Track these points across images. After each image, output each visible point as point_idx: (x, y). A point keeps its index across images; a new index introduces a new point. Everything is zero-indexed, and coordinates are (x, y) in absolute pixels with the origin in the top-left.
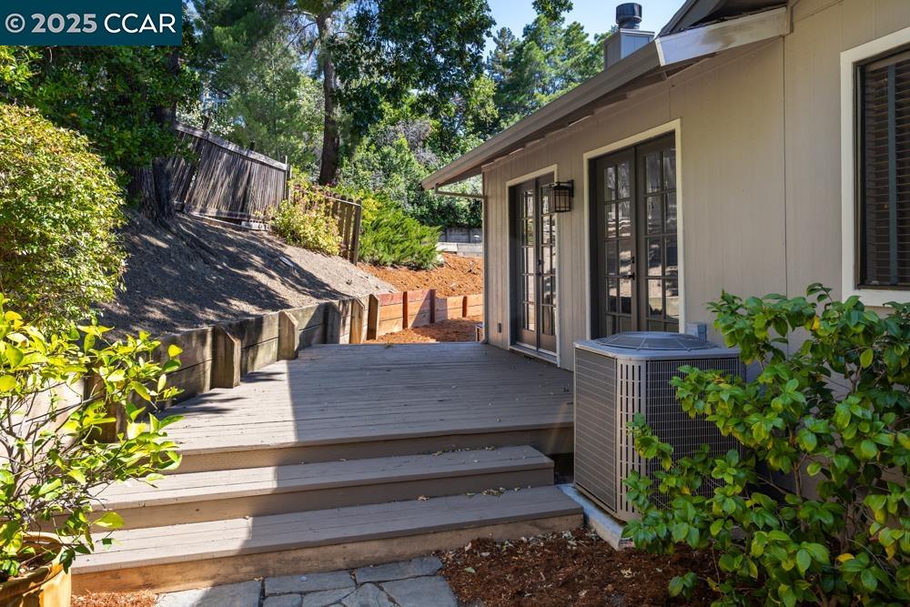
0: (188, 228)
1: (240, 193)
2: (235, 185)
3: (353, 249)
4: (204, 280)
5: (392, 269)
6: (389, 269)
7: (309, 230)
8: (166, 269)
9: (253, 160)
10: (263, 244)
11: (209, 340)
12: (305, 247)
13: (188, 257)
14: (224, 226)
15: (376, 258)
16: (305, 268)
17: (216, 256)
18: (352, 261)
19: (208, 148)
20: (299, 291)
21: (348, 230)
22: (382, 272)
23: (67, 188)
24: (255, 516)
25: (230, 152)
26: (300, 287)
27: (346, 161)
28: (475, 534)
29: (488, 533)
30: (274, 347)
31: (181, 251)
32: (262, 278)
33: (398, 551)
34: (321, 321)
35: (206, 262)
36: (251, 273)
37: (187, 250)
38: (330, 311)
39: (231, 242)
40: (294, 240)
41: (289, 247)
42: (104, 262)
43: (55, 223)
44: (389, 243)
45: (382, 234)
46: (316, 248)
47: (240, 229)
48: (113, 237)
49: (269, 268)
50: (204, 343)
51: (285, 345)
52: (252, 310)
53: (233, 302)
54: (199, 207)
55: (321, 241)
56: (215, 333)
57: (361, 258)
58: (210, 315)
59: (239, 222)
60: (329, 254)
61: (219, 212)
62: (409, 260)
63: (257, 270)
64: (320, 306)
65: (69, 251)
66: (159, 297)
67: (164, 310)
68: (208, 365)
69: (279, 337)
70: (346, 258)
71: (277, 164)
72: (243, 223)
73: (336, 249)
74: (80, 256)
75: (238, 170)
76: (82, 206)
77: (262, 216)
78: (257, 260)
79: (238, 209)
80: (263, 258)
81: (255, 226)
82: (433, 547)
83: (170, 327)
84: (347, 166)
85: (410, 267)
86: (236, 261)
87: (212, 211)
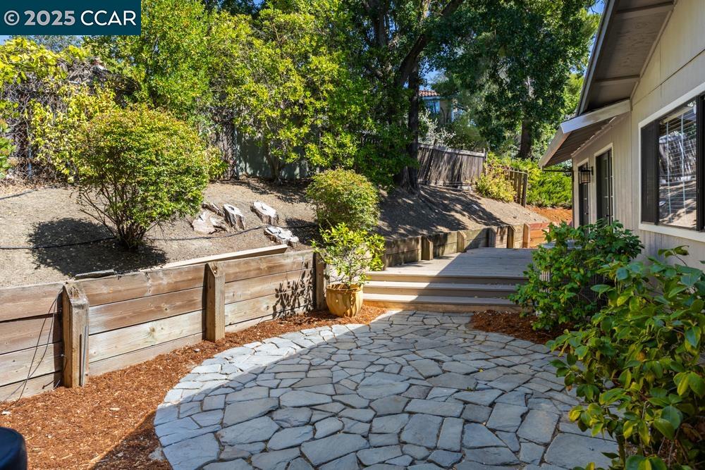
0: (426, 192)
1: (456, 172)
2: (452, 169)
3: (523, 198)
4: (428, 218)
5: (551, 209)
6: (550, 208)
7: (495, 189)
8: (411, 213)
9: (462, 155)
10: (466, 197)
11: (420, 241)
12: (493, 198)
13: (422, 207)
14: (448, 189)
15: (540, 202)
16: (488, 210)
17: (436, 206)
18: (522, 205)
19: (437, 154)
20: (477, 222)
21: (519, 188)
22: (543, 210)
23: (360, 195)
24: (419, 295)
25: (449, 153)
26: (479, 220)
27: (536, 141)
28: (489, 308)
29: (493, 308)
30: (455, 247)
31: (419, 204)
32: (458, 216)
33: (460, 309)
34: (485, 236)
35: (431, 209)
36: (453, 213)
37: (422, 204)
38: (490, 232)
39: (447, 198)
40: (487, 195)
41: (483, 199)
42: (373, 214)
43: (358, 204)
44: (549, 193)
45: (545, 188)
46: (497, 198)
47: (456, 191)
48: (375, 206)
49: (464, 210)
50: (418, 243)
51: (460, 246)
52: (446, 230)
53: (439, 227)
54: (434, 181)
55: (501, 195)
56: (423, 239)
57: (529, 203)
58: (425, 232)
59: (456, 187)
60: (508, 202)
61: (444, 183)
62: (563, 203)
63: (457, 212)
64: (484, 229)
65: (362, 211)
66: (404, 225)
67: (405, 229)
68: (420, 252)
69: (458, 243)
70: (518, 202)
71: (478, 154)
72: (459, 187)
73: (512, 199)
74: (365, 213)
75: (454, 161)
76: (365, 199)
77: (470, 182)
78: (459, 207)
79: (455, 180)
80: (462, 206)
81: (465, 188)
82: (473, 310)
83: (407, 236)
84: (537, 144)
85: (565, 207)
86: (447, 208)
87: (441, 182)
